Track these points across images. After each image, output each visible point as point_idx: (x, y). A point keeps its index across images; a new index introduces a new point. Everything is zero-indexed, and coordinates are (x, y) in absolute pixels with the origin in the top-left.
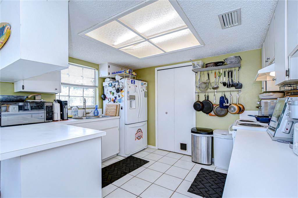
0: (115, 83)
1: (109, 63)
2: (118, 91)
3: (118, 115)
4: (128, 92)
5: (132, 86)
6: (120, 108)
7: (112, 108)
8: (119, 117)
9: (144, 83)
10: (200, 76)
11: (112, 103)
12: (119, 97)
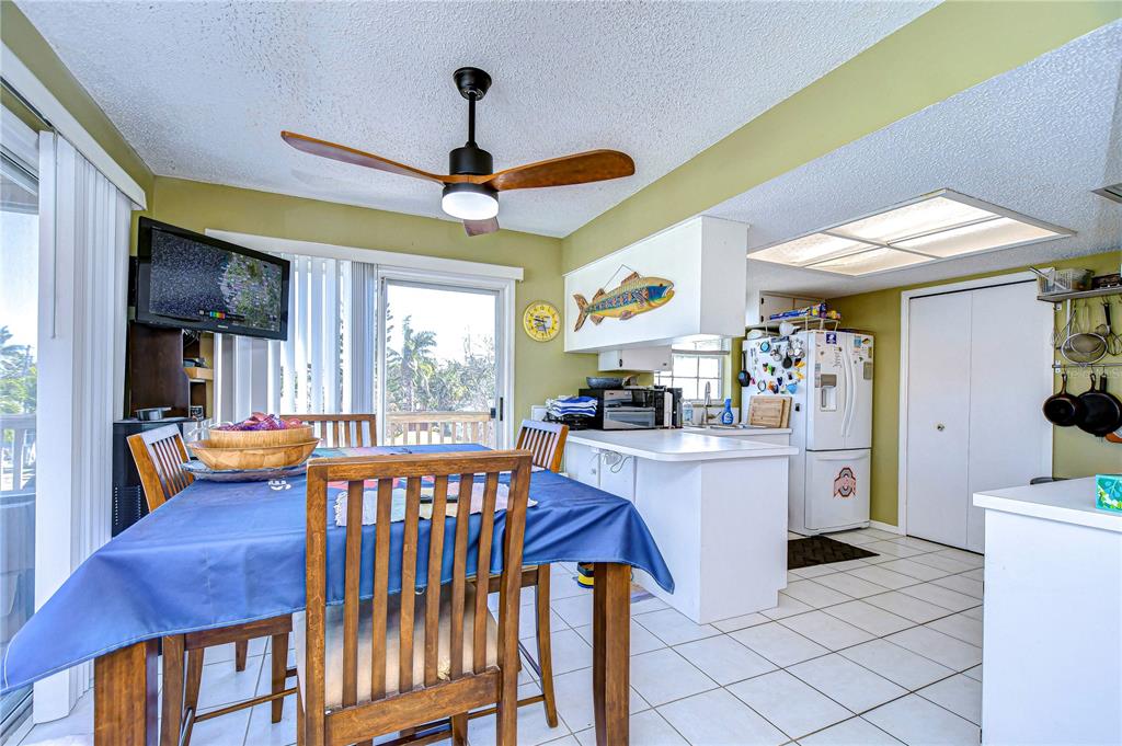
0: (778, 344)
1: (761, 292)
2: (787, 362)
3: (788, 427)
4: (818, 367)
5: (830, 349)
6: (794, 407)
7: (768, 406)
8: (789, 430)
9: (863, 337)
10: (1074, 313)
11: (769, 393)
12: (790, 378)
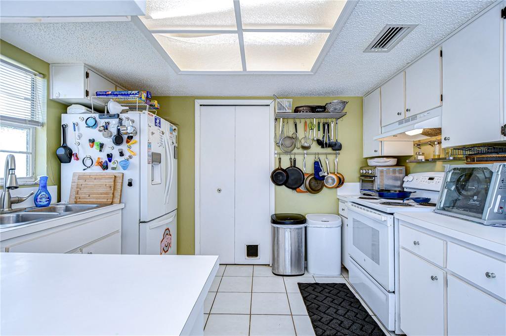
0: (107, 120)
1: (86, 65)
2: (118, 140)
3: (120, 202)
4: (149, 144)
6: (126, 183)
7: (96, 182)
8: (122, 206)
9: (174, 127)
10: (283, 126)
11: (97, 170)
12: (122, 154)
